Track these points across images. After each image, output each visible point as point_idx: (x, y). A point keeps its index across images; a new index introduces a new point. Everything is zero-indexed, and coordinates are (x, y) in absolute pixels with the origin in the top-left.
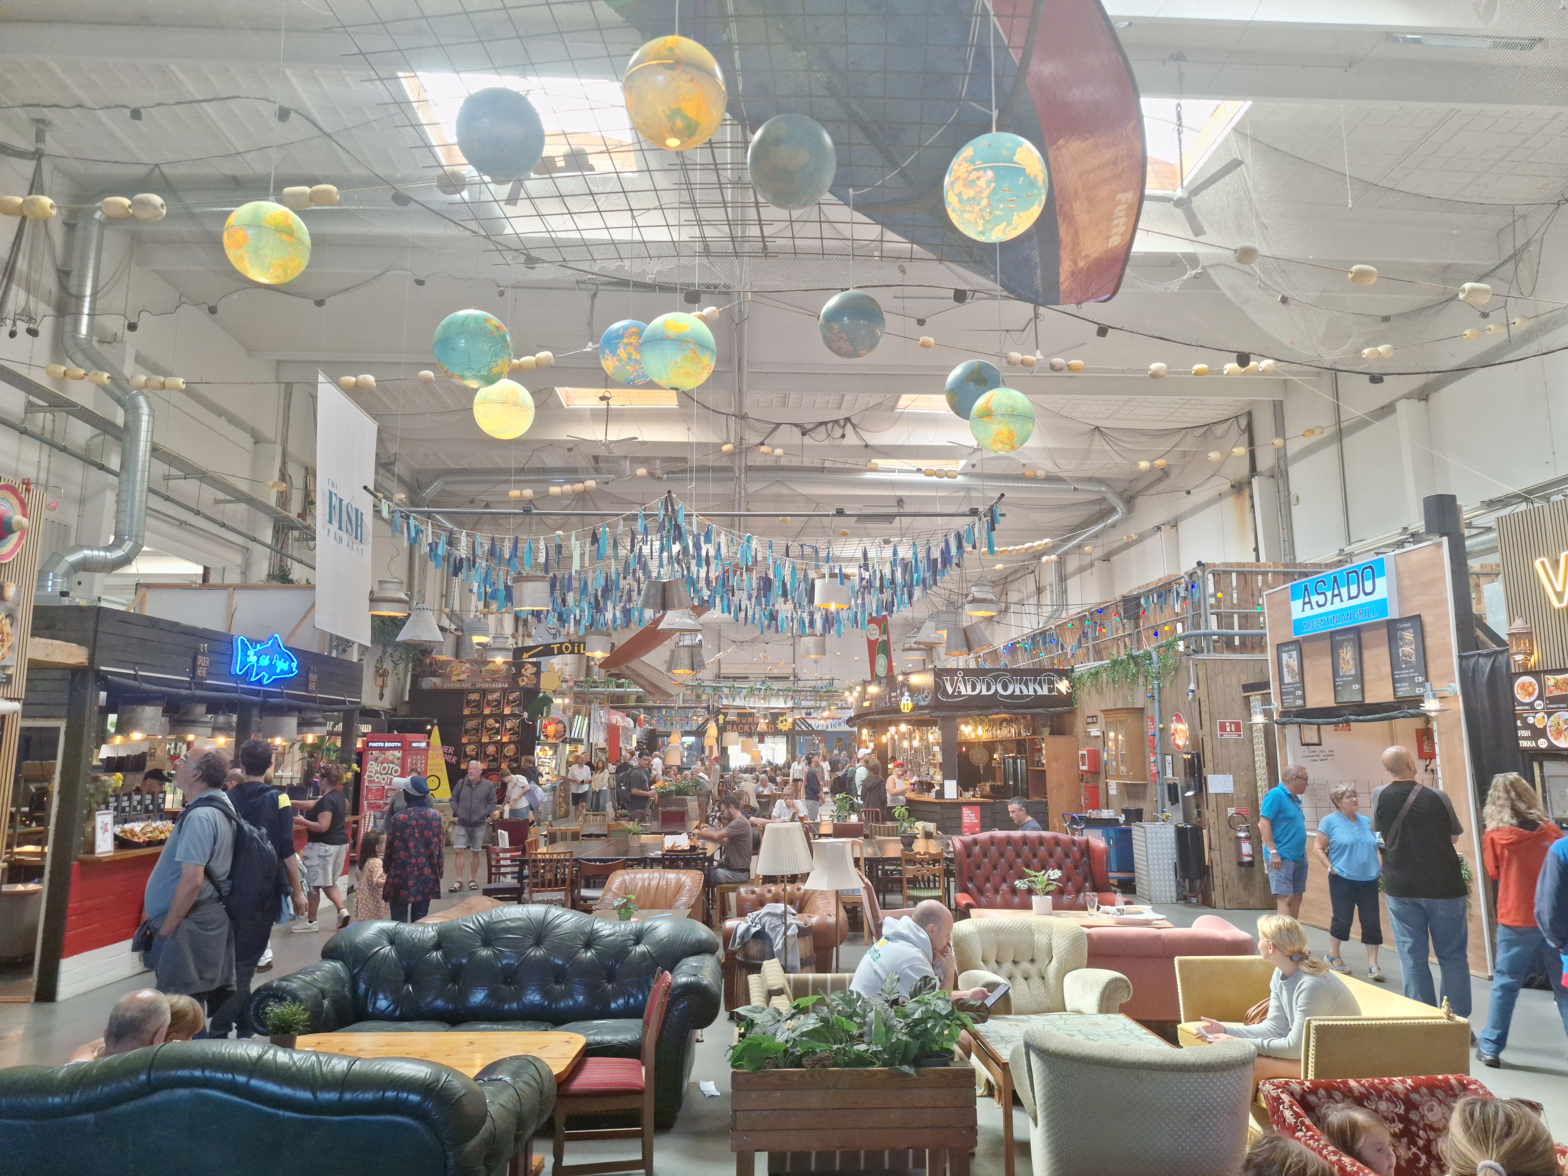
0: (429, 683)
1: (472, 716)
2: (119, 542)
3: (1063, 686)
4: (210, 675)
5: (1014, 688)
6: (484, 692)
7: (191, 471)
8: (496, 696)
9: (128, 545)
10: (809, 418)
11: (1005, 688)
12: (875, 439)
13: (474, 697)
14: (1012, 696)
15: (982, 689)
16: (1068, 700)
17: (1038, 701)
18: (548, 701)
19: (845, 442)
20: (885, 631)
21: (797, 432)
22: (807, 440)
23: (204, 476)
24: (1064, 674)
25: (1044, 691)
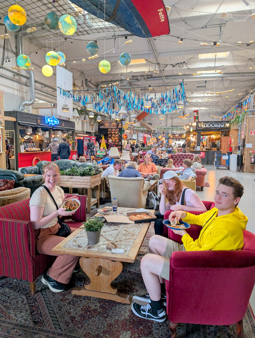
0: (101, 127)
1: (110, 134)
2: (31, 100)
3: (228, 125)
4: (40, 123)
5: (216, 126)
6: (112, 129)
7: (46, 86)
8: (114, 130)
9: (33, 100)
10: (174, 63)
11: (213, 126)
12: (190, 67)
13: (110, 130)
14: (214, 128)
15: (207, 126)
16: (229, 128)
17: (222, 128)
18: (124, 131)
19: (183, 68)
20: (198, 114)
21: (171, 66)
22: (174, 68)
23: (48, 86)
24: (228, 122)
25: (223, 126)
